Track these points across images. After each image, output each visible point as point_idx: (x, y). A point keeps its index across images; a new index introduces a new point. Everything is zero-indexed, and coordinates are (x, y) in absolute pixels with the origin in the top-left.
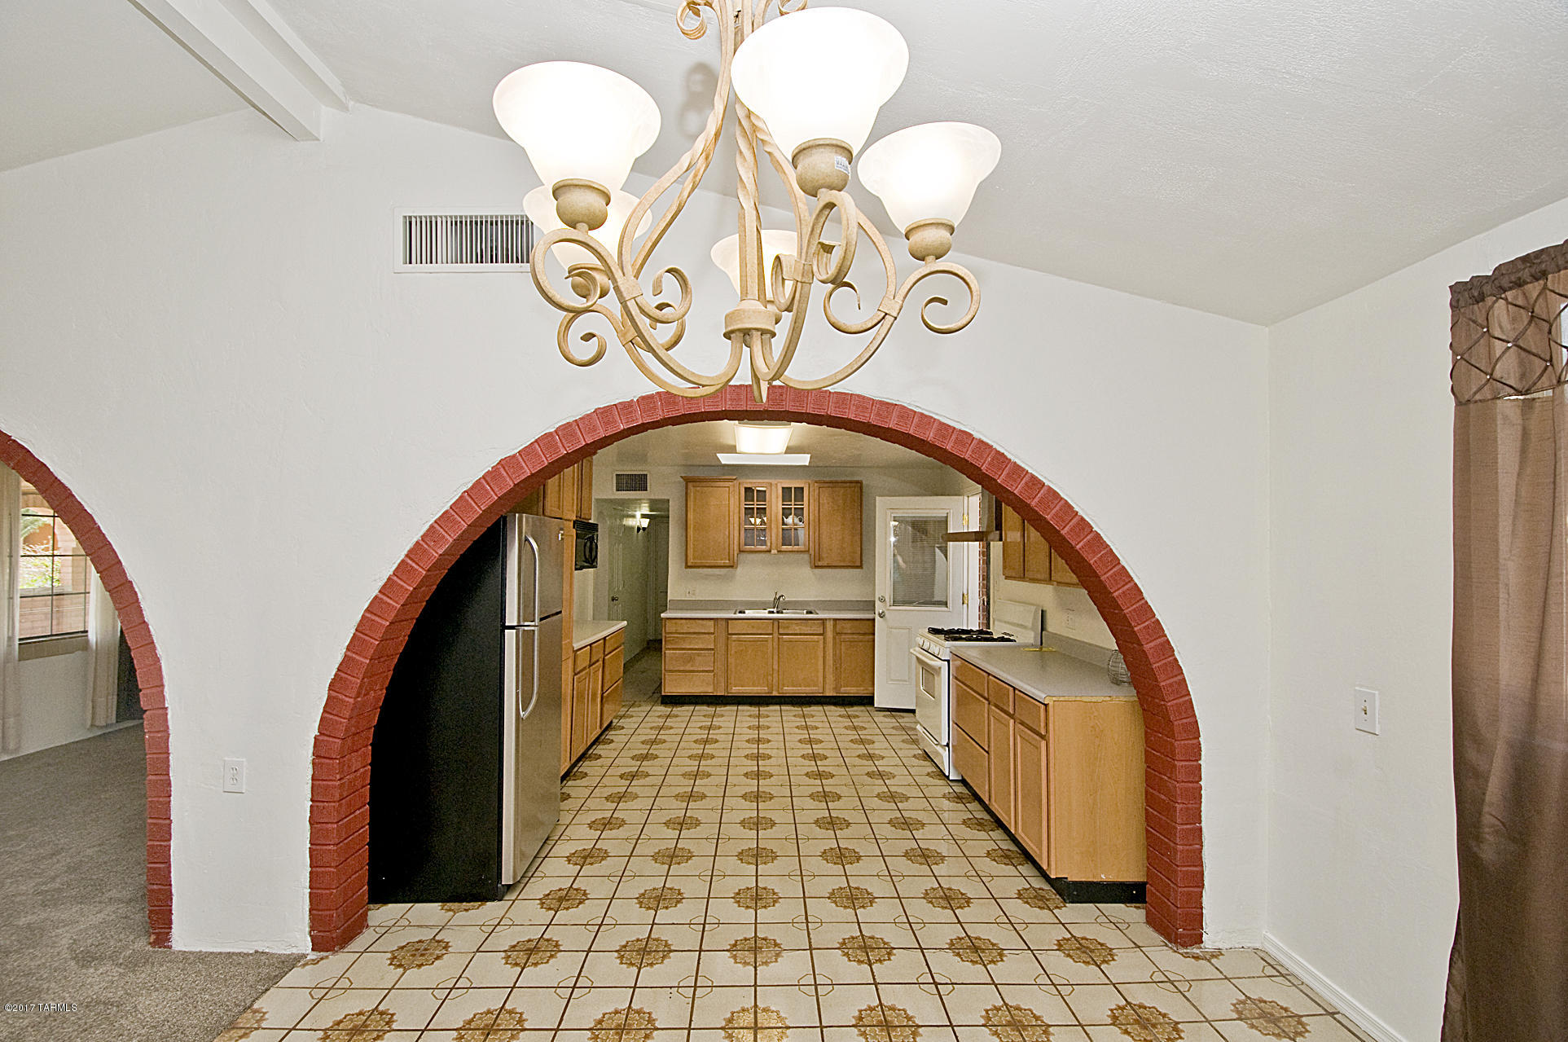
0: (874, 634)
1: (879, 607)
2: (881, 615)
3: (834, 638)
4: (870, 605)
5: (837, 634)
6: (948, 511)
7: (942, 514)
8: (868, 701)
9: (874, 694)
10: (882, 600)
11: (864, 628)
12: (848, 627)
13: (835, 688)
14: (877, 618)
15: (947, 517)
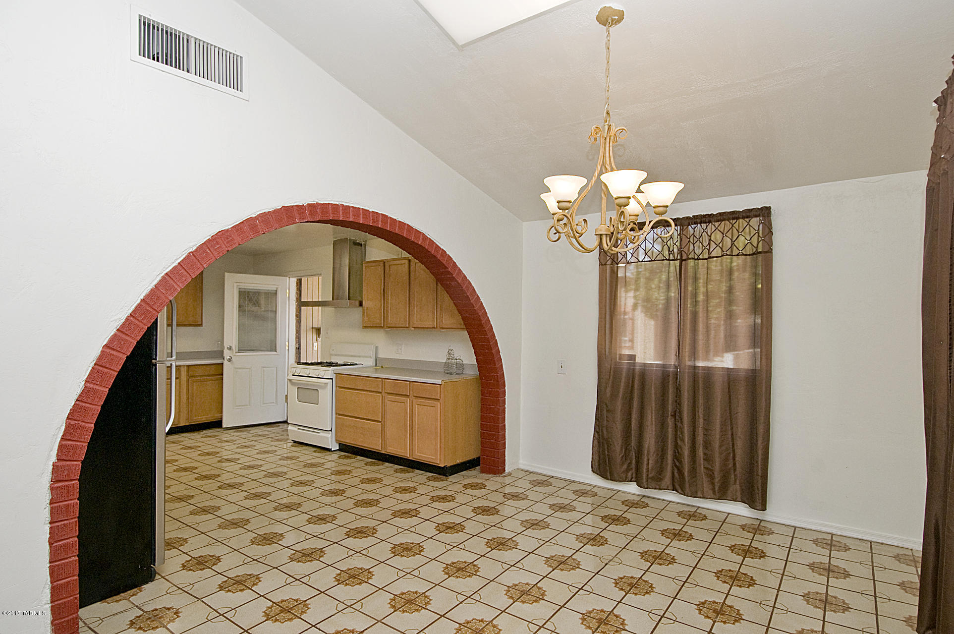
0: (222, 375)
1: (227, 354)
2: (230, 360)
3: (188, 381)
4: (221, 354)
5: (190, 376)
6: (278, 287)
7: (274, 288)
8: (218, 424)
9: (222, 418)
10: (230, 348)
11: (212, 371)
12: (200, 372)
13: (187, 419)
14: (226, 363)
15: (276, 291)
